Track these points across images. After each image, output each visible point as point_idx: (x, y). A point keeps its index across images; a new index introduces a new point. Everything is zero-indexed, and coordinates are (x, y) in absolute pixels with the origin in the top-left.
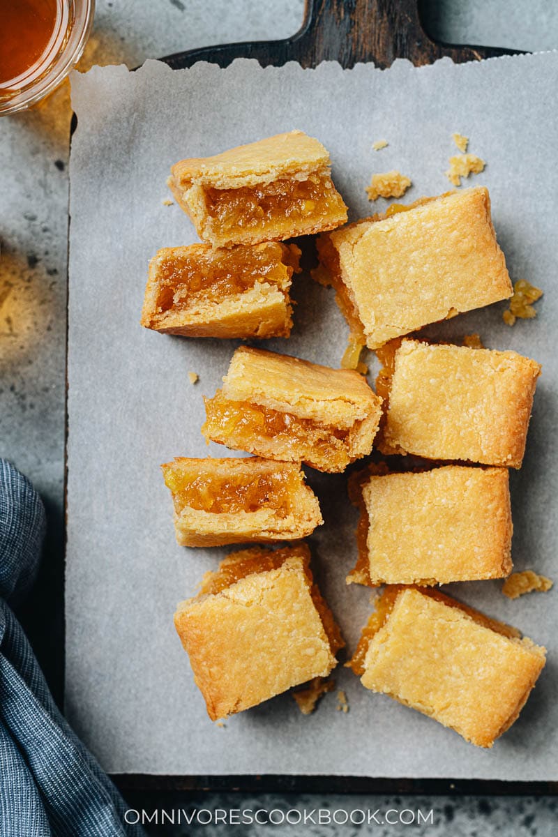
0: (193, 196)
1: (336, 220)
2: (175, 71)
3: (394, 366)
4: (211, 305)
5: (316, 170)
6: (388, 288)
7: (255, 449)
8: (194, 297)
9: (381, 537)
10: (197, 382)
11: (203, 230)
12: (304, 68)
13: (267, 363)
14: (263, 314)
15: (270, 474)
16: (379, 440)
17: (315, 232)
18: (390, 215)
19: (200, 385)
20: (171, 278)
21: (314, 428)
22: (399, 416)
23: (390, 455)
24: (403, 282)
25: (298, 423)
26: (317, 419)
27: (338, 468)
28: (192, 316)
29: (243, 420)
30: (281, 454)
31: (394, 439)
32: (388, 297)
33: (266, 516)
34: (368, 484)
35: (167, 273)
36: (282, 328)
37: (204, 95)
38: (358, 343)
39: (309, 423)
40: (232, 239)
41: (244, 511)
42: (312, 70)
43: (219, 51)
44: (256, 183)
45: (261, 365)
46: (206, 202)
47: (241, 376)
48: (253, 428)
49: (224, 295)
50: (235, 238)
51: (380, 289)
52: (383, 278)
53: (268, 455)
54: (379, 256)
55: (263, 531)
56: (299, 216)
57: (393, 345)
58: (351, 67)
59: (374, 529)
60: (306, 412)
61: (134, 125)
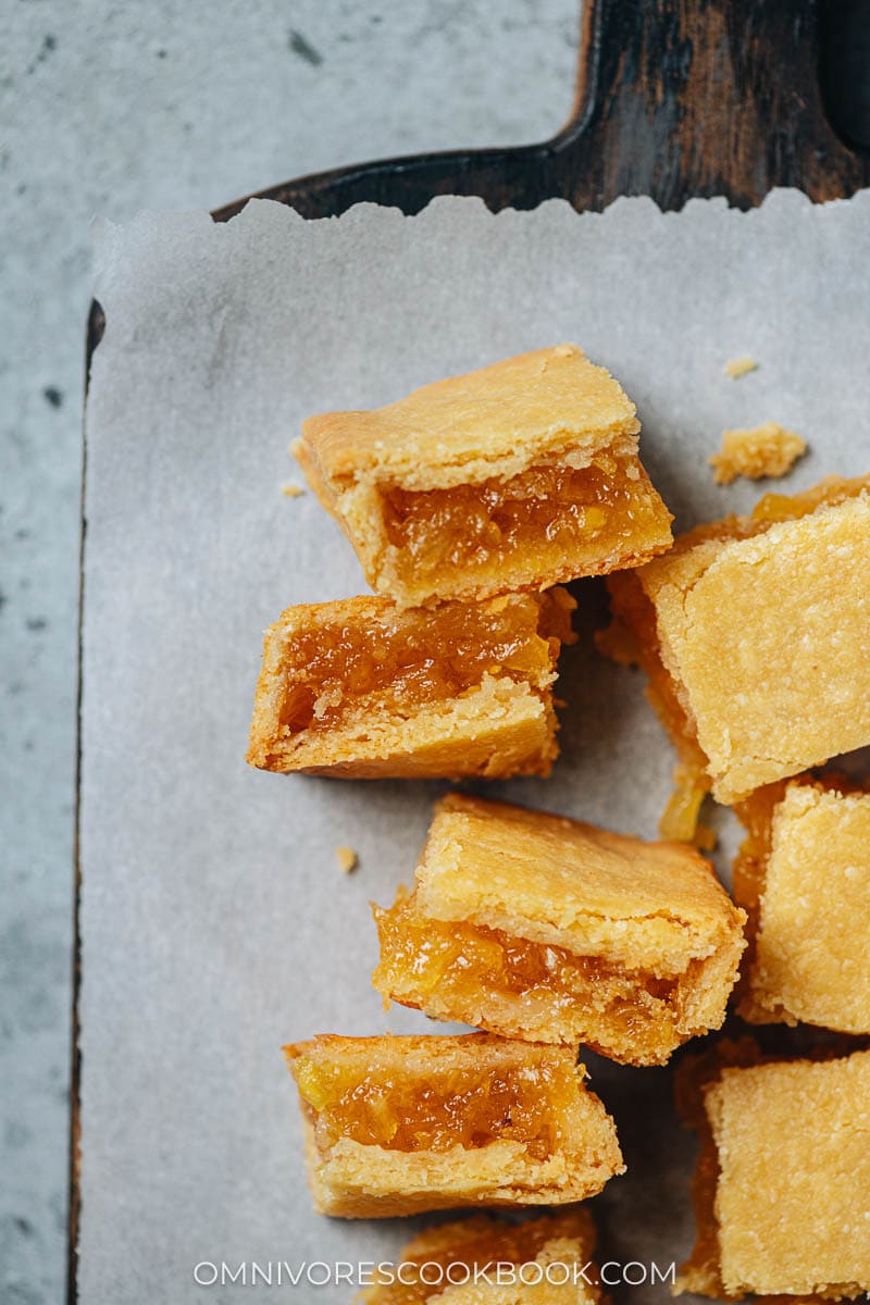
0: (357, 503)
1: (648, 547)
2: (310, 221)
3: (771, 838)
4: (393, 724)
5: (607, 446)
6: (758, 682)
7: (483, 1019)
8: (357, 706)
9: (745, 1196)
10: (355, 867)
11: (378, 572)
12: (580, 212)
13: (506, 837)
14: (500, 739)
15: (514, 1069)
16: (740, 997)
17: (606, 571)
18: (760, 527)
19: (360, 875)
20: (309, 666)
21: (605, 975)
22: (779, 943)
23: (762, 1026)
24: (789, 667)
25: (573, 964)
26: (613, 958)
27: (655, 1057)
28: (353, 744)
29: (460, 959)
30: (538, 1030)
31: (771, 992)
32: (758, 699)
33: (508, 1158)
34: (718, 1086)
35: (301, 657)
36: (535, 758)
37: (370, 269)
38: (696, 787)
39: (596, 966)
40: (437, 590)
41: (460, 1145)
42: (595, 215)
43: (399, 174)
44: (484, 479)
45: (495, 843)
46: (384, 516)
47: (456, 868)
48: (479, 976)
49: (419, 702)
50: (443, 588)
51: (741, 682)
52: (747, 660)
53: (511, 1031)
54: (739, 614)
55: (502, 1188)
56: (575, 539)
57: (769, 797)
58: (678, 207)
59: (729, 1179)
60: (590, 944)
61: (223, 330)
